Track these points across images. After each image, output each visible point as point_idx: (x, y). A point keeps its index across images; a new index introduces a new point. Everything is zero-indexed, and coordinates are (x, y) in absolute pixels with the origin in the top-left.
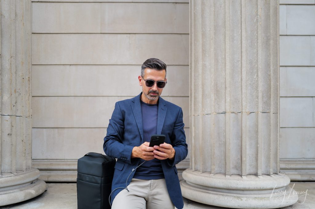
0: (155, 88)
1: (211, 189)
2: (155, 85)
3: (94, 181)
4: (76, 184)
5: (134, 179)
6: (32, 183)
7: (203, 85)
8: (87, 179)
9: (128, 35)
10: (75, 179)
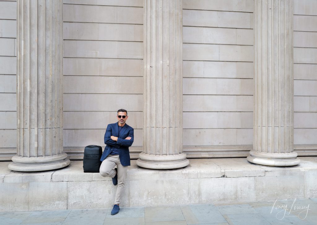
0: (122, 118)
1: (148, 161)
2: (122, 117)
3: (95, 156)
4: (83, 161)
5: (110, 155)
6: (64, 160)
7: (146, 114)
8: (92, 156)
9: (115, 77)
10: (82, 158)
